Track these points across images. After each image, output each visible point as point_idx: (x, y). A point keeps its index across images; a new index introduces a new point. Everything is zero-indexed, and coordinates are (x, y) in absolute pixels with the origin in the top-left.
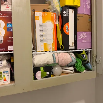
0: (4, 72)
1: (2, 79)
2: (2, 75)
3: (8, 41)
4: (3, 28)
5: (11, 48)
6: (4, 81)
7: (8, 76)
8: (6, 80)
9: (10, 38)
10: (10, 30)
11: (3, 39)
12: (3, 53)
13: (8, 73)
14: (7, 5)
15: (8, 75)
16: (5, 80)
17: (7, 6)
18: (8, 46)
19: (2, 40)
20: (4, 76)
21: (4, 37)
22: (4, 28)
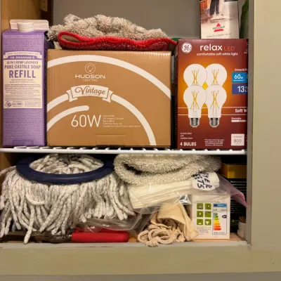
0: (215, 205)
1: (210, 224)
2: (210, 212)
3: (233, 121)
4: (223, 87)
5: (239, 141)
6: (216, 229)
7: (225, 217)
8: (220, 229)
9: (237, 113)
10: (241, 89)
11: (219, 116)
12: (218, 152)
13: (226, 210)
14: (216, 24)
15: (224, 213)
16: (218, 228)
17: (218, 25)
18: (233, 135)
19: (217, 119)
20: (216, 216)
21: (223, 111)
22: (225, 86)
